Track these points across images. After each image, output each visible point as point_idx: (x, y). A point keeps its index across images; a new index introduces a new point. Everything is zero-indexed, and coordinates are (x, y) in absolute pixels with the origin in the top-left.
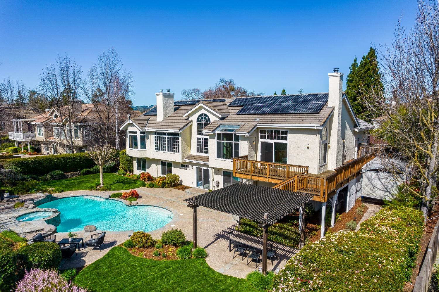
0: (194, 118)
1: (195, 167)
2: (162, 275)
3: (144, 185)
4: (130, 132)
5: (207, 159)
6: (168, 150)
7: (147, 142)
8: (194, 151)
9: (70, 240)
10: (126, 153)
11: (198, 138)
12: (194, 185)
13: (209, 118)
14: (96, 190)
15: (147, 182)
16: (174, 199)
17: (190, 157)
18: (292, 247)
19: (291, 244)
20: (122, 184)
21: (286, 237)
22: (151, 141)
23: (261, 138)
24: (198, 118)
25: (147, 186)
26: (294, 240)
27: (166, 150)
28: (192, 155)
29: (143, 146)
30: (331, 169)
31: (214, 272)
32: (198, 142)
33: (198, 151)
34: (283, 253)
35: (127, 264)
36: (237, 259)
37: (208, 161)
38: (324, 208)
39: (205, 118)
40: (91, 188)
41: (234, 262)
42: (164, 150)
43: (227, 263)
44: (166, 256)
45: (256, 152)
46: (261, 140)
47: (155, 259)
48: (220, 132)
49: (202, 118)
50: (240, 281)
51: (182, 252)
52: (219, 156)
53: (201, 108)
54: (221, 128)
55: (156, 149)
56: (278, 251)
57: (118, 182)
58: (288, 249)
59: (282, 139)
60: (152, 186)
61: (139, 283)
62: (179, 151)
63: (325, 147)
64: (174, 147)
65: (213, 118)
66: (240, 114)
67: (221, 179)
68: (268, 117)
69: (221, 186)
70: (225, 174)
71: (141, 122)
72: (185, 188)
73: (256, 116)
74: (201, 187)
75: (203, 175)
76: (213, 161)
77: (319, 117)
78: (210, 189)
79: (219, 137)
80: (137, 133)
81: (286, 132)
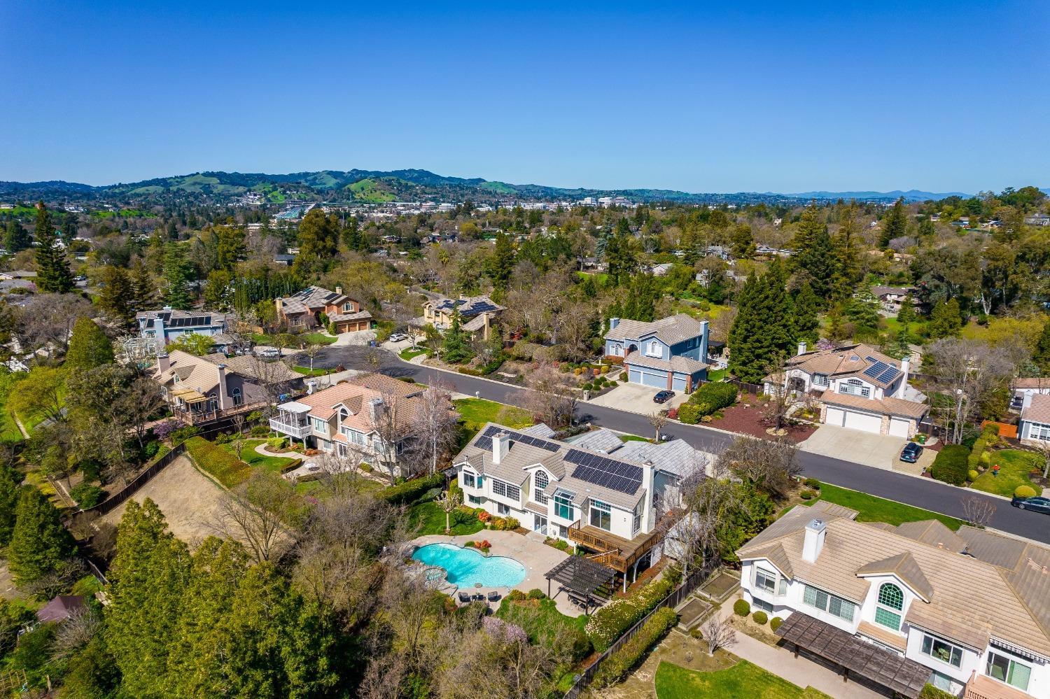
0: (533, 472)
1: (533, 515)
3: (485, 527)
4: (464, 471)
5: (546, 511)
6: (508, 496)
7: (484, 483)
8: (531, 498)
9: (477, 597)
10: (457, 486)
11: (536, 490)
12: (533, 529)
13: (546, 476)
14: (445, 535)
15: (488, 524)
16: (519, 549)
17: (529, 505)
18: (605, 598)
19: (604, 595)
20: (463, 526)
21: (604, 593)
22: (488, 484)
23: (591, 504)
24: (537, 473)
25: (489, 527)
26: (606, 594)
27: (505, 495)
28: (530, 502)
29: (480, 486)
30: (642, 533)
31: (562, 614)
32: (536, 492)
33: (536, 500)
34: (599, 602)
36: (572, 605)
37: (546, 513)
38: (626, 576)
39: (543, 475)
40: (440, 533)
41: (571, 608)
42: (502, 494)
43: (567, 609)
44: (534, 605)
45: (587, 514)
46: (591, 506)
49: (540, 474)
50: (574, 619)
51: (542, 602)
52: (556, 513)
53: (540, 466)
54: (558, 491)
55: (494, 491)
56: (597, 601)
57: (458, 522)
58: (603, 599)
59: (607, 509)
60: (493, 528)
62: (519, 500)
63: (639, 518)
64: (512, 492)
65: (551, 477)
66: (575, 475)
67: (558, 529)
68: (597, 488)
69: (558, 535)
70: (561, 526)
71: (478, 462)
72: (525, 532)
73: (587, 484)
74: (539, 531)
75: (541, 522)
76: (551, 517)
77: (633, 499)
78: (548, 535)
79: (557, 499)
80: (473, 473)
81: (611, 506)
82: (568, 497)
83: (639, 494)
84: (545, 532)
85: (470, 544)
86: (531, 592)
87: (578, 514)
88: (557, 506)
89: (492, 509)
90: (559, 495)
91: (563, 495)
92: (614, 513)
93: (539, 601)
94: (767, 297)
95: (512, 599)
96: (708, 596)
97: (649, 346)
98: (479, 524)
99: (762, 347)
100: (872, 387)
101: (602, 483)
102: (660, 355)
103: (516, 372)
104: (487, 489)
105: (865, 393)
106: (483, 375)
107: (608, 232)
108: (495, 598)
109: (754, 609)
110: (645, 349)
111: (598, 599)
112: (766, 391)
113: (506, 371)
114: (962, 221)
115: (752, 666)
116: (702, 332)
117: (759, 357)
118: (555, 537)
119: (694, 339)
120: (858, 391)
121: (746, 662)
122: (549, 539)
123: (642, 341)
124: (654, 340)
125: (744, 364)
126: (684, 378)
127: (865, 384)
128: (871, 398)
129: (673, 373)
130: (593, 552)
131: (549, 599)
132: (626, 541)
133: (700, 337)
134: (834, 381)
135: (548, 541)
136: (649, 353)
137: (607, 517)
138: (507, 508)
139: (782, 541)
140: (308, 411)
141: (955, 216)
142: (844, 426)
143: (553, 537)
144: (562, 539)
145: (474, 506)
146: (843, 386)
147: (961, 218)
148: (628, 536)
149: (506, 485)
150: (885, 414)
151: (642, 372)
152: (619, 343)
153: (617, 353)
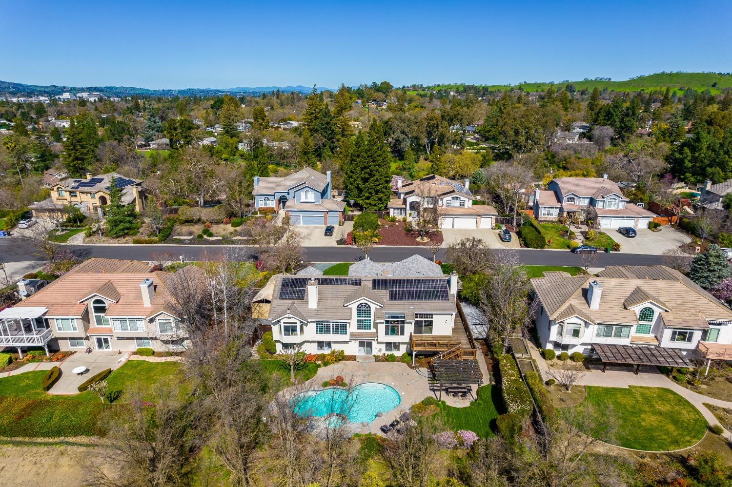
0: (354, 306)
1: (357, 341)
3: (319, 366)
4: (284, 323)
5: (373, 335)
6: (333, 333)
7: (307, 328)
8: (355, 329)
9: (395, 423)
11: (357, 320)
12: (357, 353)
13: (369, 306)
15: (319, 362)
16: (366, 373)
17: (352, 335)
22: (310, 328)
23: (415, 317)
24: (358, 306)
25: (322, 365)
27: (329, 333)
28: (354, 332)
29: (302, 332)
32: (358, 322)
33: (358, 329)
36: (456, 398)
37: (376, 337)
39: (366, 306)
41: (457, 400)
42: (327, 333)
44: (434, 410)
46: (415, 319)
48: (387, 319)
49: (362, 306)
50: (470, 407)
51: (438, 406)
52: (387, 333)
53: (362, 299)
54: (386, 316)
55: (317, 333)
59: (429, 317)
60: (326, 364)
62: (346, 334)
64: (338, 328)
65: (374, 306)
66: (392, 299)
67: (383, 347)
68: (418, 304)
69: (384, 351)
70: (387, 343)
71: (298, 313)
72: (353, 358)
73: (407, 303)
74: (364, 353)
75: (366, 345)
76: (379, 338)
78: (374, 354)
79: (387, 322)
80: (296, 323)
81: (432, 315)
82: (397, 317)
83: (449, 299)
84: (370, 352)
85: (325, 384)
86: (423, 402)
87: (409, 328)
88: (387, 328)
89: (312, 349)
90: (389, 318)
91: (392, 317)
92: (436, 319)
95: (415, 412)
96: (521, 355)
97: (303, 194)
98: (311, 366)
99: (379, 185)
100: (467, 200)
101: (420, 299)
102: (313, 200)
103: (190, 234)
104: (311, 332)
105: (462, 204)
106: (160, 241)
109: (558, 353)
110: (300, 197)
112: (391, 214)
113: (179, 234)
114: (357, 102)
115: (593, 387)
116: (329, 179)
117: (377, 192)
118: (381, 354)
120: (457, 203)
121: (590, 387)
122: (376, 356)
124: (305, 189)
125: (368, 198)
126: (337, 214)
127: (462, 198)
128: (466, 207)
129: (328, 212)
130: (435, 353)
131: (439, 400)
132: (449, 337)
133: (329, 183)
134: (442, 199)
135: (377, 359)
136: (303, 199)
137: (429, 324)
138: (329, 344)
139: (570, 302)
140: (46, 313)
142: (453, 227)
143: (379, 354)
144: (390, 353)
145: (291, 352)
146: (448, 202)
147: (357, 100)
148: (450, 333)
149: (331, 324)
150: (479, 216)
151: (301, 215)
152: (267, 196)
153: (265, 204)
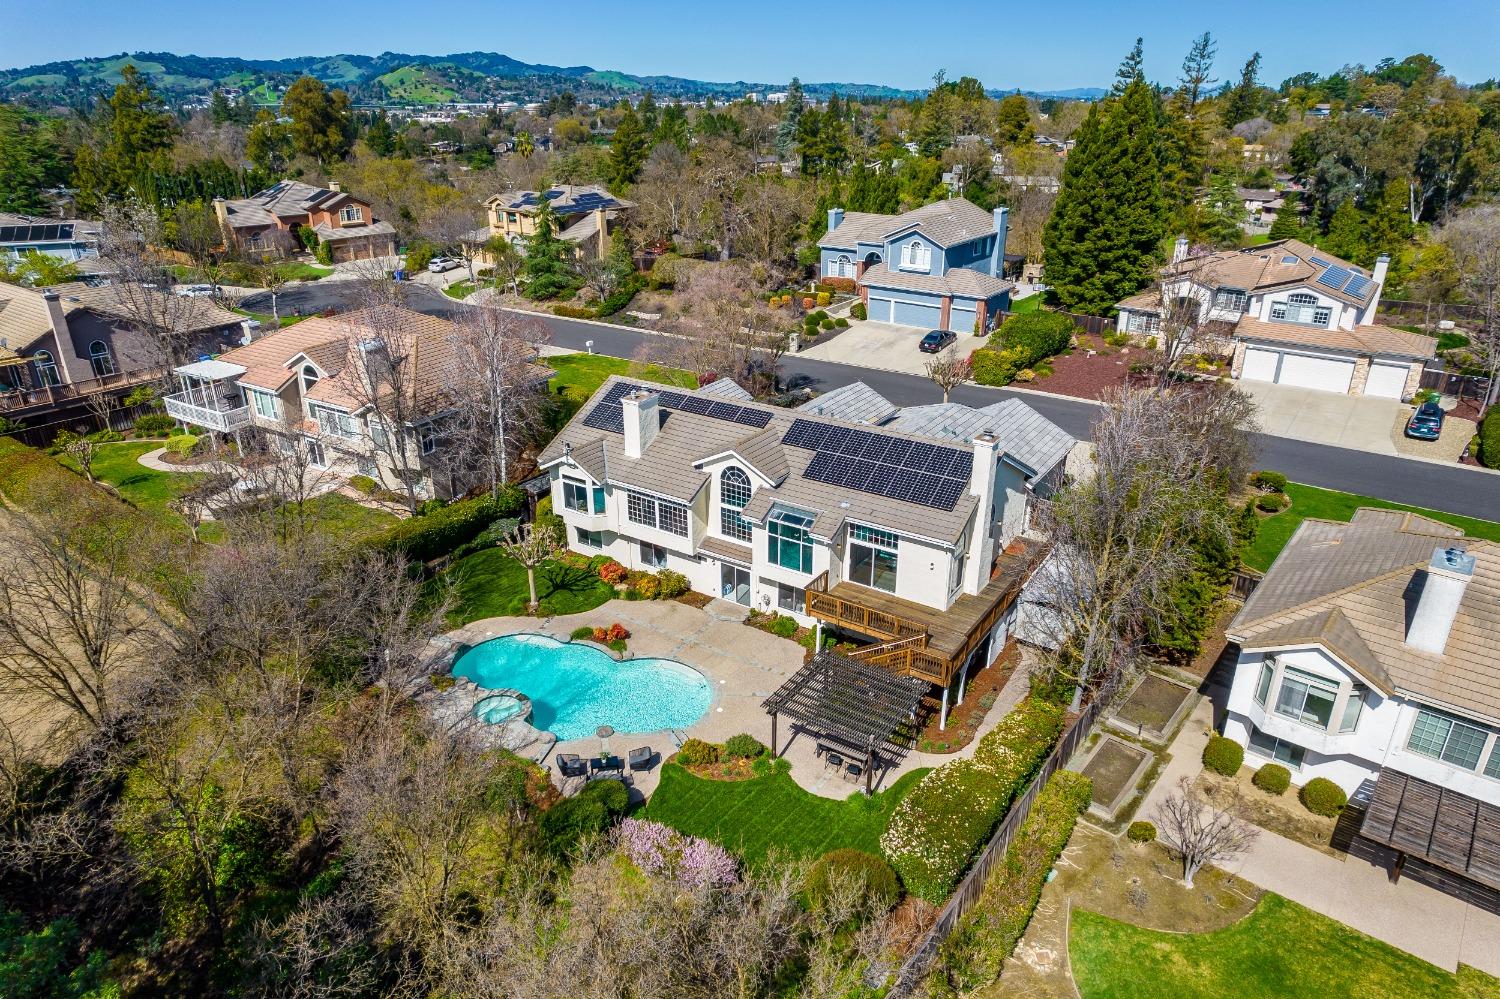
0: (716, 471)
1: (718, 563)
2: (748, 803)
3: (616, 595)
4: (565, 477)
5: (748, 555)
6: (661, 527)
7: (609, 500)
8: (714, 529)
9: (604, 761)
10: (551, 511)
11: (723, 509)
12: (718, 594)
13: (747, 477)
14: (528, 615)
15: (622, 587)
16: (692, 638)
17: (708, 543)
18: (901, 746)
19: (900, 740)
20: (567, 594)
21: (899, 734)
22: (618, 502)
23: (852, 534)
24: (724, 473)
25: (623, 595)
26: (904, 736)
27: (655, 526)
28: (710, 538)
29: (600, 508)
30: (968, 592)
31: (806, 793)
32: (723, 515)
33: (724, 532)
34: (887, 756)
35: (699, 792)
36: (829, 770)
37: (749, 560)
38: (946, 692)
39: (740, 477)
40: (517, 612)
41: (827, 776)
42: (650, 524)
43: (818, 778)
44: (739, 774)
45: (842, 560)
46: (850, 540)
47: (727, 779)
48: (775, 521)
49: (733, 474)
50: (840, 804)
51: (758, 767)
52: (773, 558)
53: (731, 456)
54: (776, 511)
55: (630, 518)
57: (557, 587)
58: (895, 748)
59: (889, 544)
60: (632, 596)
61: (726, 817)
62: (686, 535)
63: (961, 562)
64: (672, 518)
65: (757, 481)
66: (811, 473)
67: (774, 593)
68: (865, 499)
69: (774, 606)
70: (782, 587)
71: (592, 459)
72: (701, 601)
73: (841, 491)
74: (731, 598)
75: (735, 577)
76: (761, 565)
77: (952, 520)
78: (752, 606)
79: (773, 527)
80: (584, 482)
81: (896, 537)
82: (799, 521)
83: (962, 507)
84: (745, 598)
85: (583, 634)
86: (732, 742)
87: (822, 557)
88: (773, 542)
89: (628, 557)
90: (778, 518)
91: (787, 518)
92: (905, 552)
93: (752, 763)
94: (1124, 152)
95: (686, 761)
96: (1134, 730)
97: (906, 249)
98: (601, 589)
99: (1110, 249)
100: (1337, 306)
101: (876, 489)
102: (926, 267)
103: (660, 309)
104: (616, 514)
105: (1322, 318)
106: (600, 316)
107: (796, 110)
108: (648, 763)
109: (1254, 760)
110: (897, 258)
111: (886, 750)
112: (1122, 326)
113: (640, 309)
114: (1319, 110)
115: (1298, 909)
116: (996, 228)
117: (1104, 266)
118: (768, 611)
119: (984, 240)
120: (1306, 314)
121: (1279, 902)
122: (754, 614)
123: (892, 242)
124: (916, 239)
125: (1078, 281)
126: (974, 307)
127: (1323, 301)
128: (1332, 326)
129: (952, 298)
130: (861, 642)
131: (774, 756)
132: (934, 613)
133: (994, 237)
134: (1260, 298)
135: (753, 620)
136: (906, 264)
137: (888, 563)
138: (660, 553)
139: (1340, 602)
140: (240, 376)
141: (1310, 102)
142: (1276, 380)
143: (764, 609)
144: (785, 612)
145: (590, 551)
146: (1277, 307)
147: (1319, 106)
148: (940, 602)
149: (657, 503)
150: (1363, 356)
151: (893, 300)
152: (846, 253)
153: (842, 271)
